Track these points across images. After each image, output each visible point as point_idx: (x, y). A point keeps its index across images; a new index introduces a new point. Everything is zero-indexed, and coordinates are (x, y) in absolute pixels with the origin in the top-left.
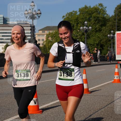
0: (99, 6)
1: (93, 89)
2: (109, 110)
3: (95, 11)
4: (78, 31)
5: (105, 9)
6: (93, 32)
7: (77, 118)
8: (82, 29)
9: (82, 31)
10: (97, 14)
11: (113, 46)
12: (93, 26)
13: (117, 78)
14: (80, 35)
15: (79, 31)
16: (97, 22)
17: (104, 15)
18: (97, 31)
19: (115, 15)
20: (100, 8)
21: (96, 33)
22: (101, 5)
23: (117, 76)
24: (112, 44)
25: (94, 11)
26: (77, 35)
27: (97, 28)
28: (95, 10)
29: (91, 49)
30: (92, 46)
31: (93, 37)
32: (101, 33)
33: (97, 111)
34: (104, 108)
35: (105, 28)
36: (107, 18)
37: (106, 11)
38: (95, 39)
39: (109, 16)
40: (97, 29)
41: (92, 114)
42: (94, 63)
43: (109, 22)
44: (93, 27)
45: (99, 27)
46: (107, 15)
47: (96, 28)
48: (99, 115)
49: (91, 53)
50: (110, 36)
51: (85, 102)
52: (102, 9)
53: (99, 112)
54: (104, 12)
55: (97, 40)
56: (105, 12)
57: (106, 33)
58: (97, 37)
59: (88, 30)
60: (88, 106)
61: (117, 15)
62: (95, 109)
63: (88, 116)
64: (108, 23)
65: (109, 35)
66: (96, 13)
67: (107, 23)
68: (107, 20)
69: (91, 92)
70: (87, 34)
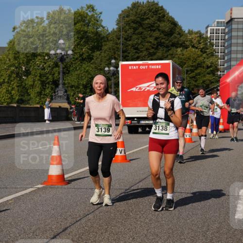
0: (87, 10)
1: (73, 175)
2: (102, 215)
3: (79, 20)
4: (46, 58)
5: (100, 17)
6: (77, 61)
7: (37, 236)
8: (55, 54)
9: (53, 59)
10: (84, 25)
11: (115, 89)
12: (76, 50)
13: (121, 153)
14: (49, 67)
15: (48, 59)
16: (84, 41)
17: (97, 29)
18: (83, 60)
19: (119, 30)
20: (90, 14)
21: (81, 63)
22: (91, 8)
23: (121, 149)
24: (113, 86)
25: (77, 18)
26: (43, 66)
27: (83, 54)
28: (79, 18)
29: (73, 96)
30: (74, 88)
31: (77, 70)
32: (92, 64)
33: (79, 218)
34: (92, 214)
35: (100, 55)
36: (103, 34)
37: (102, 20)
38: (80, 76)
39: (108, 30)
40: (84, 56)
41: (68, 225)
42: (78, 124)
43: (107, 43)
44: (76, 52)
45: (88, 52)
46: (104, 27)
47: (81, 53)
48: (83, 227)
49: (73, 102)
50: (109, 70)
51: (55, 203)
52: (93, 15)
53: (83, 221)
54: (97, 21)
55: (84, 78)
56: (99, 23)
57: (101, 65)
58: (84, 72)
59: (65, 57)
60: (62, 209)
61: (123, 28)
62: (75, 216)
63: (61, 230)
64: (105, 45)
65: (107, 69)
66: (82, 22)
67: (103, 44)
68: (104, 37)
69: (69, 182)
70: (65, 64)
